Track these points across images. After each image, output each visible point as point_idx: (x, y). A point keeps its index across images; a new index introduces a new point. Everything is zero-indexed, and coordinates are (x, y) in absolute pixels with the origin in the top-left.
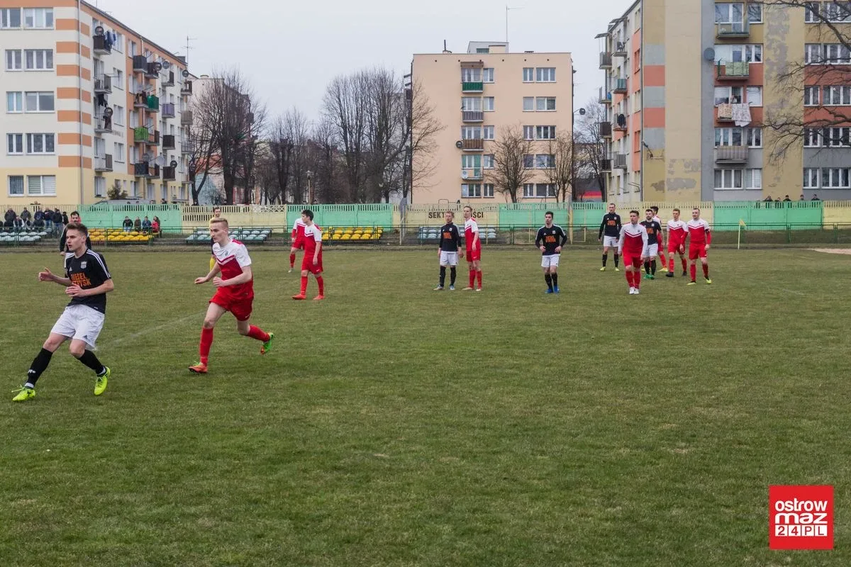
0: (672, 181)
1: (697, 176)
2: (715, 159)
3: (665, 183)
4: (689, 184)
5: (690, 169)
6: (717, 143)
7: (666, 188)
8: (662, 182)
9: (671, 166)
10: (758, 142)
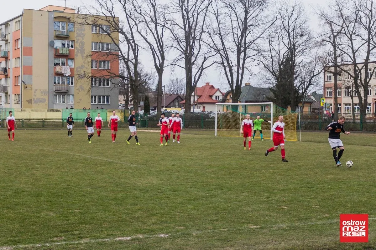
0: (35, 99)
1: (46, 97)
2: (54, 90)
3: (32, 100)
4: (43, 101)
5: (43, 94)
6: (55, 83)
7: (33, 102)
8: (31, 100)
9: (35, 92)
10: (72, 83)
